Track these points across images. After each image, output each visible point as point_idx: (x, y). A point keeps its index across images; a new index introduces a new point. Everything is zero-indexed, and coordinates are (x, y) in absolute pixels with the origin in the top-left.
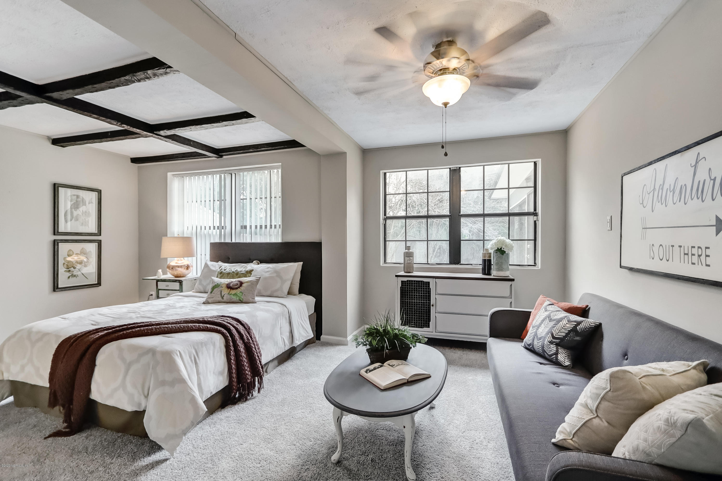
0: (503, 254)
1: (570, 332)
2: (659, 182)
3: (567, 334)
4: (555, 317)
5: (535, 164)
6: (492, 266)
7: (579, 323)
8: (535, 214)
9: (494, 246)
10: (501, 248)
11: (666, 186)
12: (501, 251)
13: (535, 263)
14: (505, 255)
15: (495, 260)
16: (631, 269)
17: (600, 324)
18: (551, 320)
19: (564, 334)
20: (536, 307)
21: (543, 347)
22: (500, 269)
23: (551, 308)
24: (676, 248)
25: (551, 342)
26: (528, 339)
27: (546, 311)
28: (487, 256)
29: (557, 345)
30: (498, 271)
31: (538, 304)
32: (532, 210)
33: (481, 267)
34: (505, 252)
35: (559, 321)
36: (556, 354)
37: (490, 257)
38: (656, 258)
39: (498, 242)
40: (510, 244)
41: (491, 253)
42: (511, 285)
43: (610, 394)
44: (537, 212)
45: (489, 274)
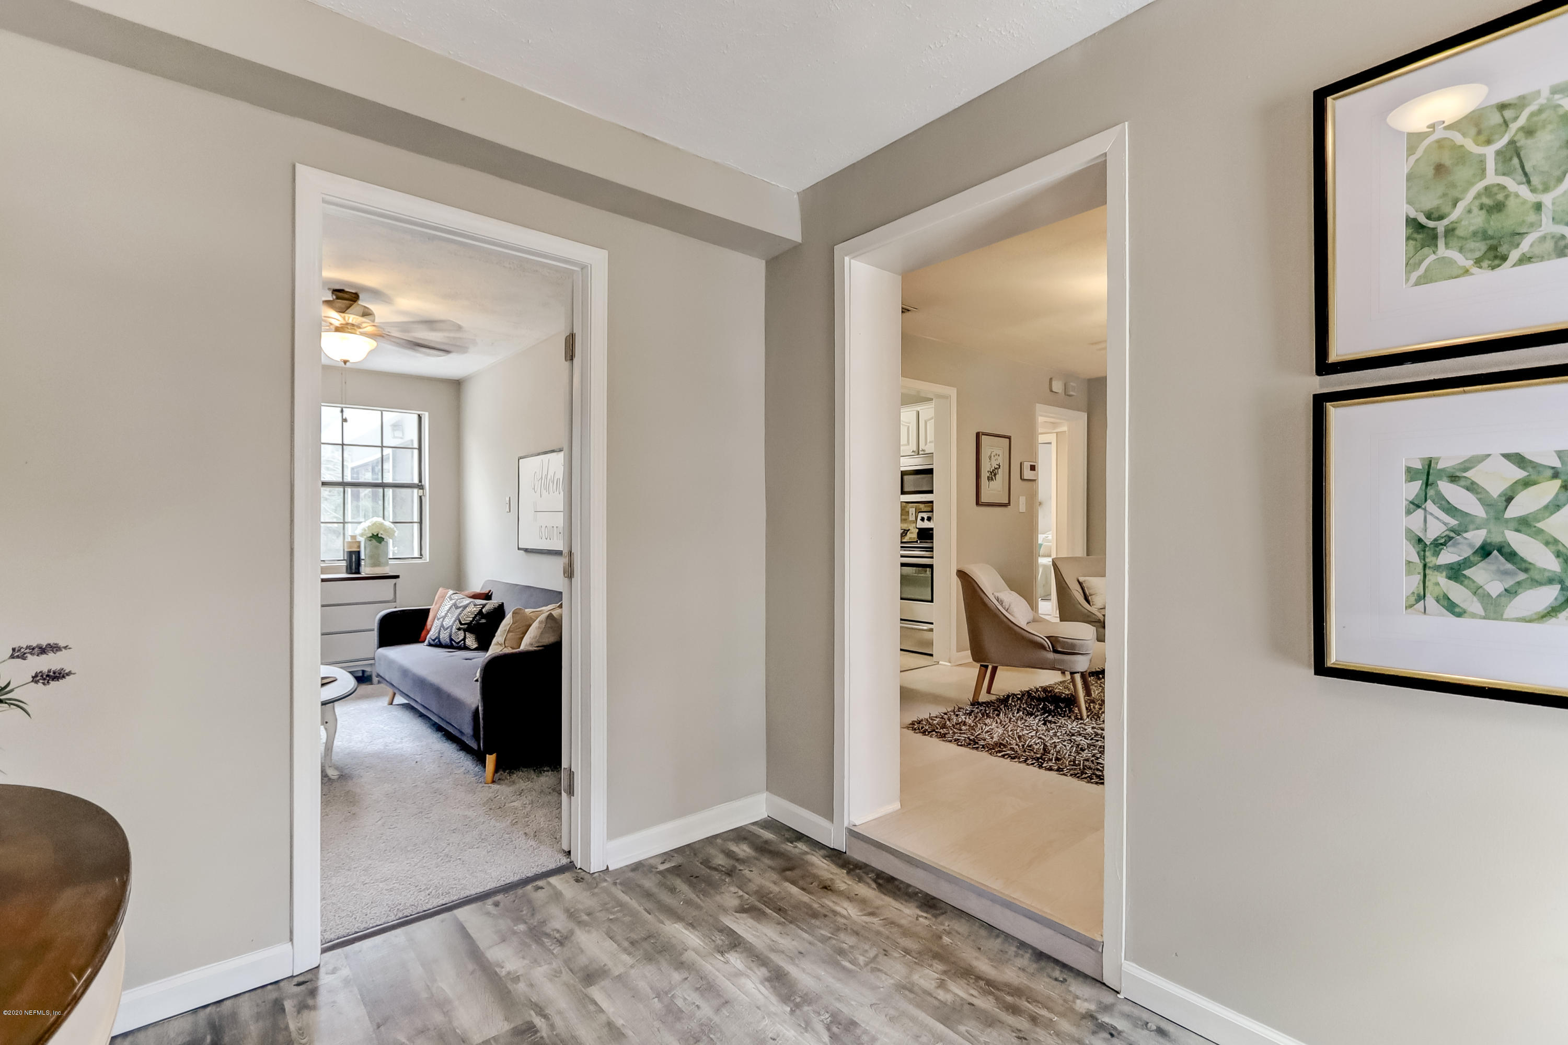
0: (380, 543)
1: (476, 616)
2: (545, 473)
3: (474, 618)
4: (461, 605)
5: (420, 417)
6: (363, 561)
7: (484, 606)
8: (420, 486)
9: (367, 532)
10: (378, 535)
11: (549, 477)
12: (377, 538)
13: (421, 555)
14: (383, 543)
15: (368, 551)
16: (526, 550)
17: (503, 603)
18: (457, 608)
19: (471, 619)
20: (437, 601)
21: (450, 636)
22: (376, 563)
23: (456, 597)
24: (555, 528)
25: (459, 629)
26: (432, 634)
27: (451, 599)
28: (356, 545)
29: (465, 630)
30: (372, 567)
31: (439, 598)
32: (416, 481)
33: (344, 564)
34: (383, 539)
35: (465, 607)
36: (464, 639)
37: (359, 547)
38: (544, 538)
39: (373, 525)
40: (390, 528)
41: (359, 542)
42: (395, 584)
43: (513, 626)
44: (423, 483)
45: (359, 573)
